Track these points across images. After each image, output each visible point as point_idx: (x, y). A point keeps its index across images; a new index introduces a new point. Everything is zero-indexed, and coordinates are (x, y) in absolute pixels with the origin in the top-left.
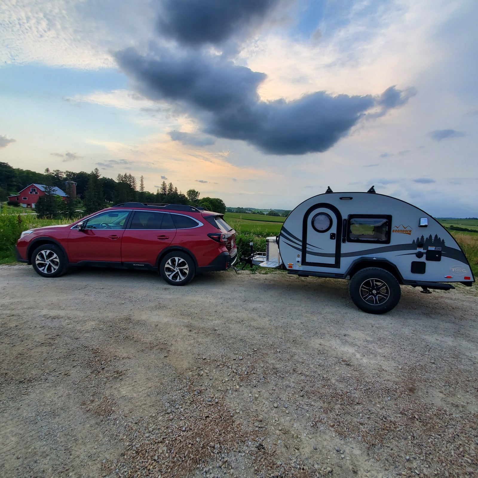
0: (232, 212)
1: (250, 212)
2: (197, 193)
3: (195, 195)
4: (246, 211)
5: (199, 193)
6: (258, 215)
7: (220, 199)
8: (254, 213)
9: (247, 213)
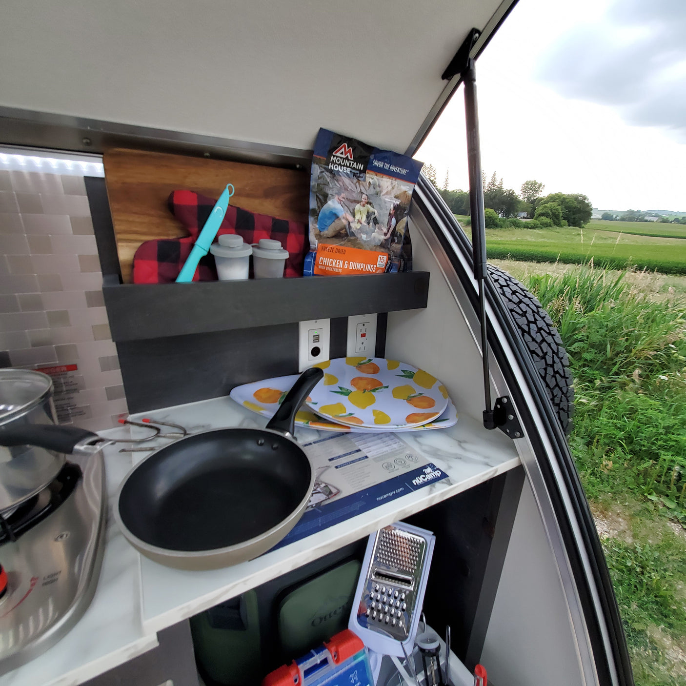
0: (612, 220)
1: (655, 219)
2: (540, 186)
3: (535, 189)
4: (646, 218)
5: (544, 186)
6: (673, 225)
7: (583, 195)
8: (665, 221)
9: (646, 221)
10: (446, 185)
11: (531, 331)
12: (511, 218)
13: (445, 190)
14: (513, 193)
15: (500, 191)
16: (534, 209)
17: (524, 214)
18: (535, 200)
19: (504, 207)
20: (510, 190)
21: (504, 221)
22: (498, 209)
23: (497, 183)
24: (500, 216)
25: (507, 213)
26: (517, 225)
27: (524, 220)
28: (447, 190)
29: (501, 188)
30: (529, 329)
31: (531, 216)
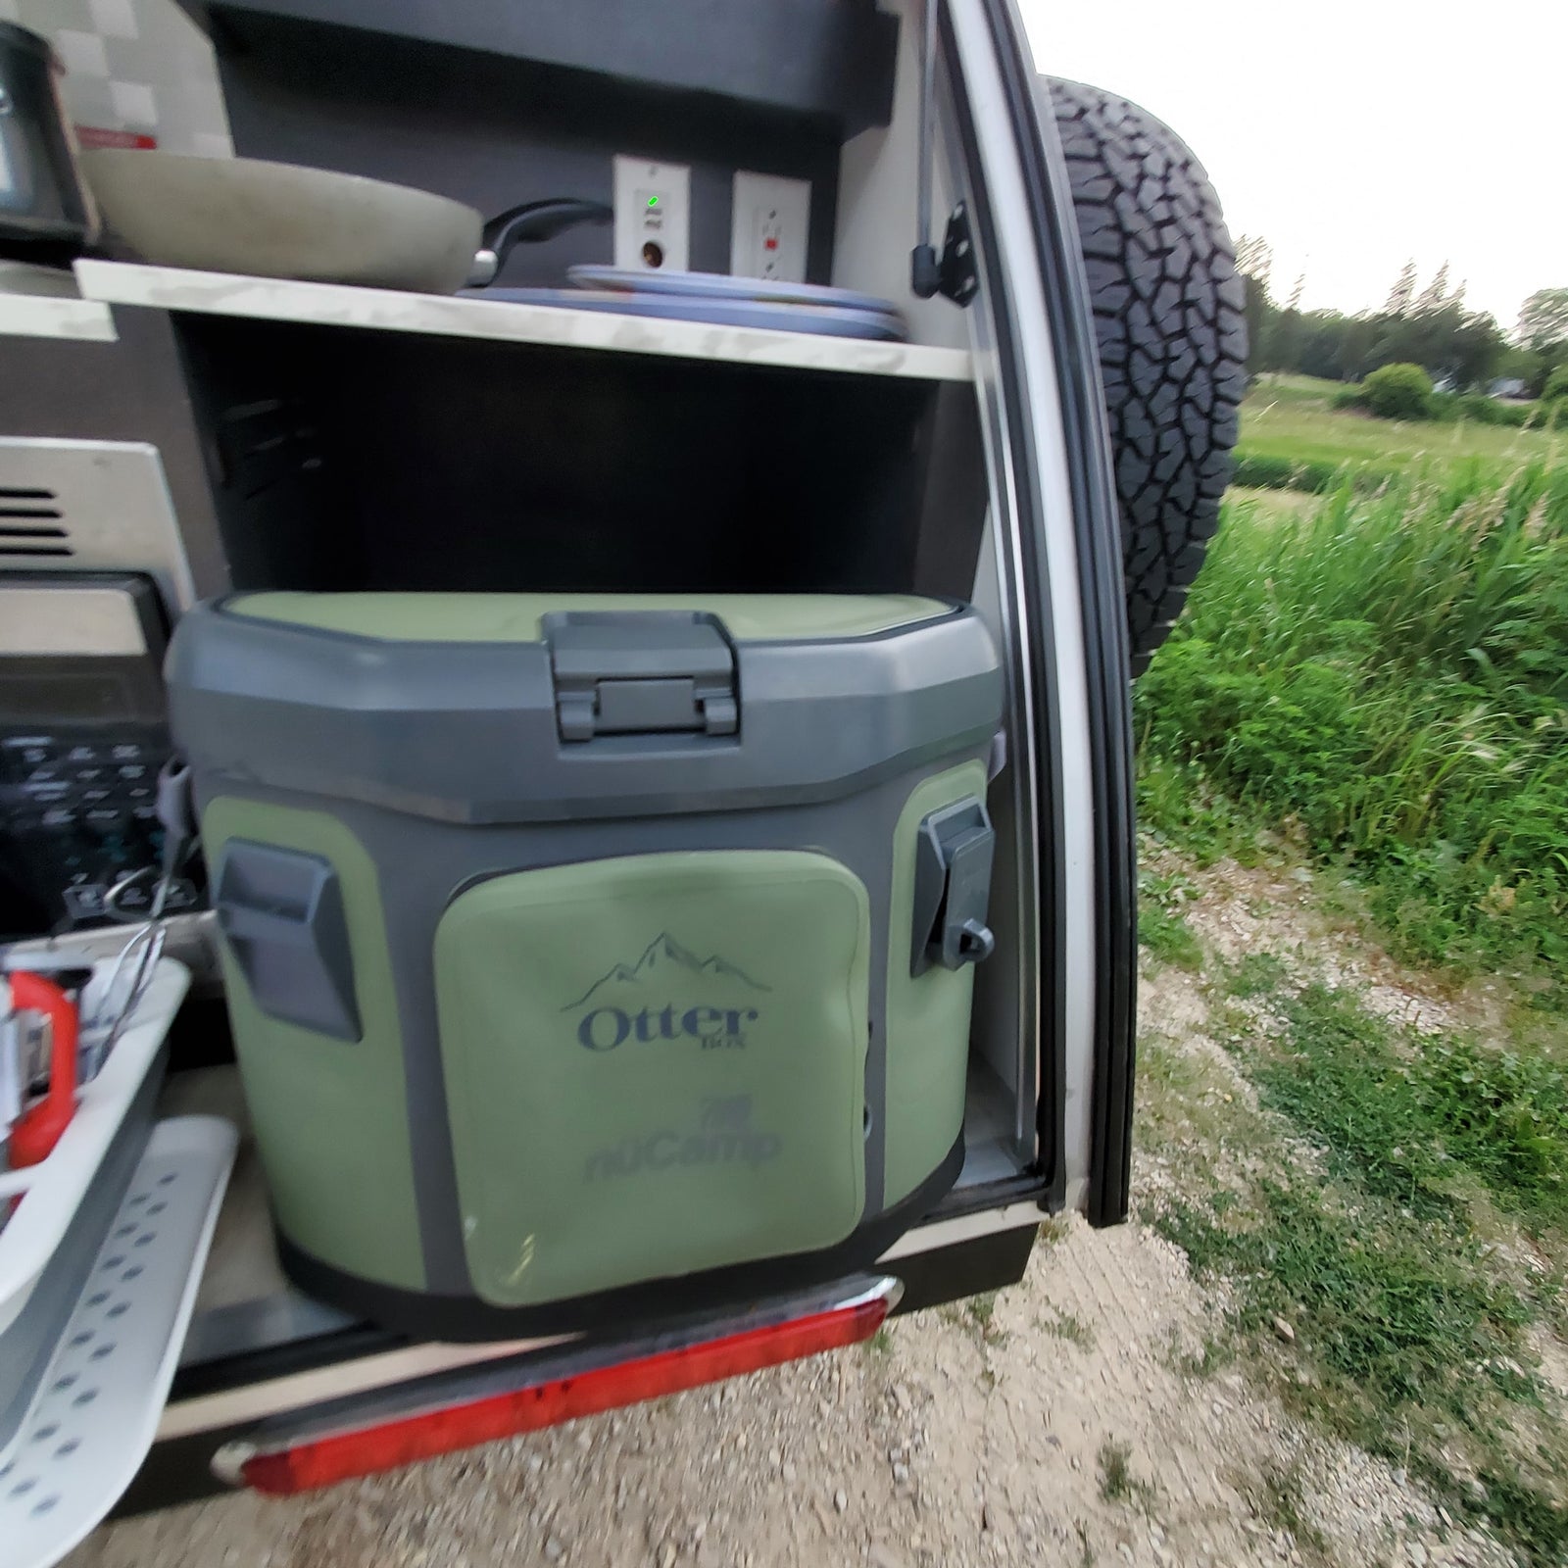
10: (1297, 292)
11: (1159, 302)
12: (1472, 394)
13: (1290, 310)
14: (1490, 323)
15: (1451, 315)
16: (1546, 372)
17: (1513, 386)
18: (1552, 348)
19: (1457, 363)
20: (1483, 315)
21: (1448, 402)
22: (1437, 367)
23: (1448, 292)
24: (1439, 387)
25: (1462, 380)
26: (1483, 414)
27: (1510, 404)
28: (1295, 308)
29: (1455, 307)
30: (1156, 294)
31: (1535, 390)
